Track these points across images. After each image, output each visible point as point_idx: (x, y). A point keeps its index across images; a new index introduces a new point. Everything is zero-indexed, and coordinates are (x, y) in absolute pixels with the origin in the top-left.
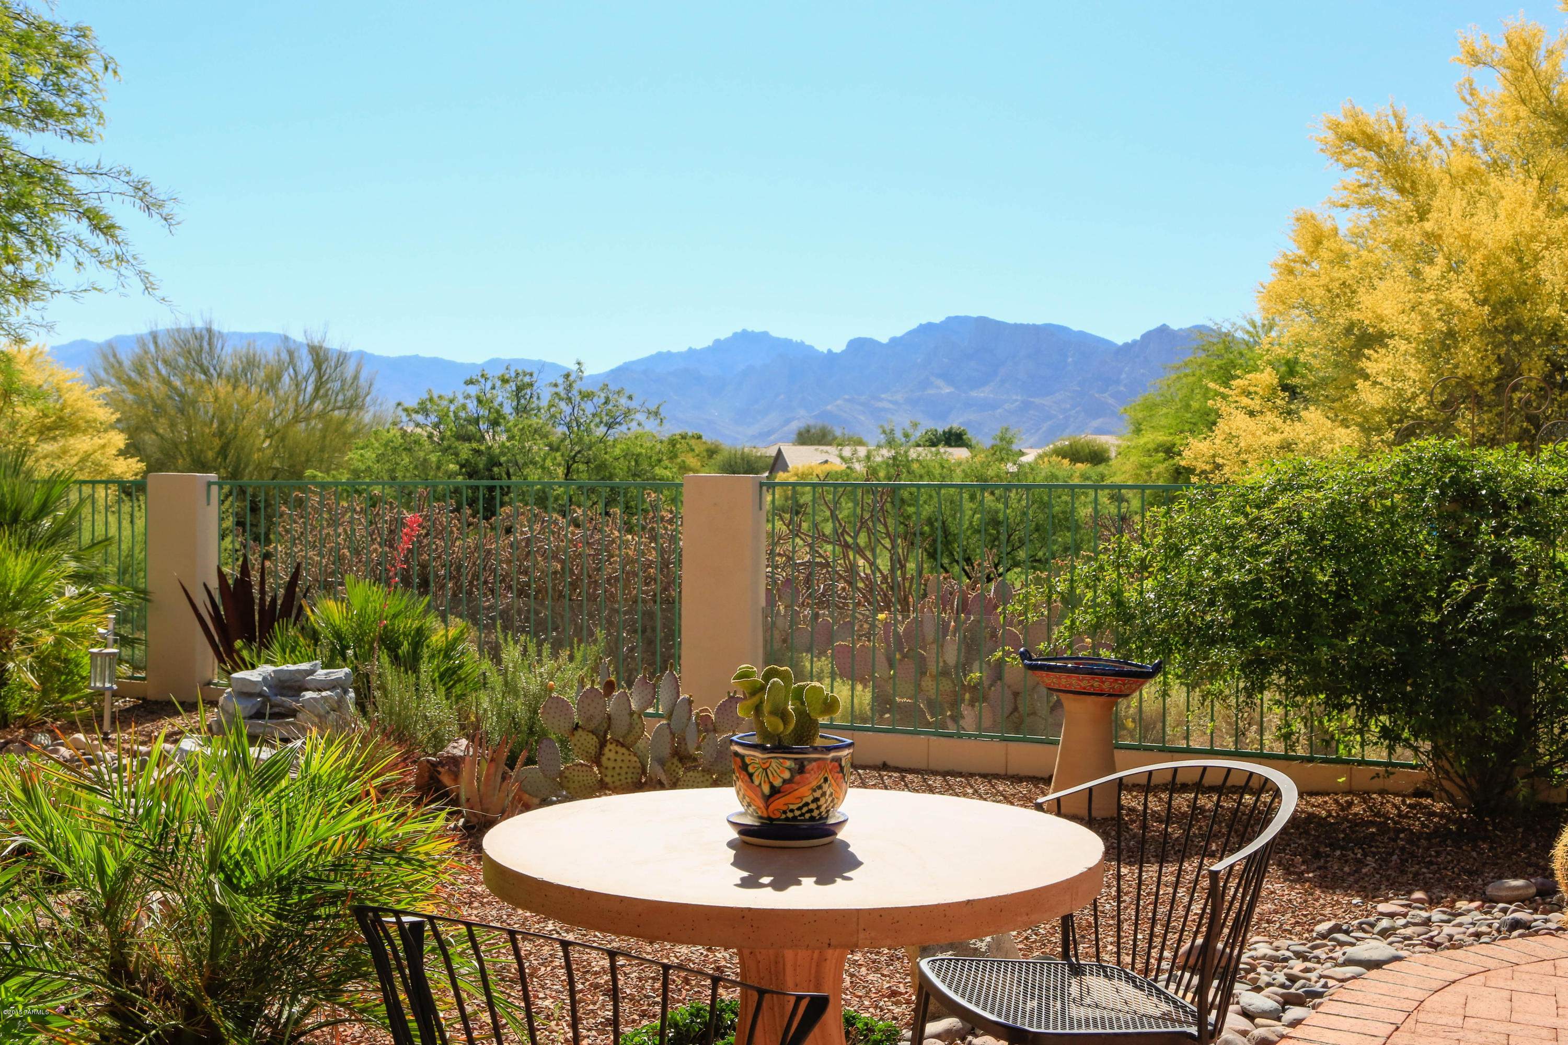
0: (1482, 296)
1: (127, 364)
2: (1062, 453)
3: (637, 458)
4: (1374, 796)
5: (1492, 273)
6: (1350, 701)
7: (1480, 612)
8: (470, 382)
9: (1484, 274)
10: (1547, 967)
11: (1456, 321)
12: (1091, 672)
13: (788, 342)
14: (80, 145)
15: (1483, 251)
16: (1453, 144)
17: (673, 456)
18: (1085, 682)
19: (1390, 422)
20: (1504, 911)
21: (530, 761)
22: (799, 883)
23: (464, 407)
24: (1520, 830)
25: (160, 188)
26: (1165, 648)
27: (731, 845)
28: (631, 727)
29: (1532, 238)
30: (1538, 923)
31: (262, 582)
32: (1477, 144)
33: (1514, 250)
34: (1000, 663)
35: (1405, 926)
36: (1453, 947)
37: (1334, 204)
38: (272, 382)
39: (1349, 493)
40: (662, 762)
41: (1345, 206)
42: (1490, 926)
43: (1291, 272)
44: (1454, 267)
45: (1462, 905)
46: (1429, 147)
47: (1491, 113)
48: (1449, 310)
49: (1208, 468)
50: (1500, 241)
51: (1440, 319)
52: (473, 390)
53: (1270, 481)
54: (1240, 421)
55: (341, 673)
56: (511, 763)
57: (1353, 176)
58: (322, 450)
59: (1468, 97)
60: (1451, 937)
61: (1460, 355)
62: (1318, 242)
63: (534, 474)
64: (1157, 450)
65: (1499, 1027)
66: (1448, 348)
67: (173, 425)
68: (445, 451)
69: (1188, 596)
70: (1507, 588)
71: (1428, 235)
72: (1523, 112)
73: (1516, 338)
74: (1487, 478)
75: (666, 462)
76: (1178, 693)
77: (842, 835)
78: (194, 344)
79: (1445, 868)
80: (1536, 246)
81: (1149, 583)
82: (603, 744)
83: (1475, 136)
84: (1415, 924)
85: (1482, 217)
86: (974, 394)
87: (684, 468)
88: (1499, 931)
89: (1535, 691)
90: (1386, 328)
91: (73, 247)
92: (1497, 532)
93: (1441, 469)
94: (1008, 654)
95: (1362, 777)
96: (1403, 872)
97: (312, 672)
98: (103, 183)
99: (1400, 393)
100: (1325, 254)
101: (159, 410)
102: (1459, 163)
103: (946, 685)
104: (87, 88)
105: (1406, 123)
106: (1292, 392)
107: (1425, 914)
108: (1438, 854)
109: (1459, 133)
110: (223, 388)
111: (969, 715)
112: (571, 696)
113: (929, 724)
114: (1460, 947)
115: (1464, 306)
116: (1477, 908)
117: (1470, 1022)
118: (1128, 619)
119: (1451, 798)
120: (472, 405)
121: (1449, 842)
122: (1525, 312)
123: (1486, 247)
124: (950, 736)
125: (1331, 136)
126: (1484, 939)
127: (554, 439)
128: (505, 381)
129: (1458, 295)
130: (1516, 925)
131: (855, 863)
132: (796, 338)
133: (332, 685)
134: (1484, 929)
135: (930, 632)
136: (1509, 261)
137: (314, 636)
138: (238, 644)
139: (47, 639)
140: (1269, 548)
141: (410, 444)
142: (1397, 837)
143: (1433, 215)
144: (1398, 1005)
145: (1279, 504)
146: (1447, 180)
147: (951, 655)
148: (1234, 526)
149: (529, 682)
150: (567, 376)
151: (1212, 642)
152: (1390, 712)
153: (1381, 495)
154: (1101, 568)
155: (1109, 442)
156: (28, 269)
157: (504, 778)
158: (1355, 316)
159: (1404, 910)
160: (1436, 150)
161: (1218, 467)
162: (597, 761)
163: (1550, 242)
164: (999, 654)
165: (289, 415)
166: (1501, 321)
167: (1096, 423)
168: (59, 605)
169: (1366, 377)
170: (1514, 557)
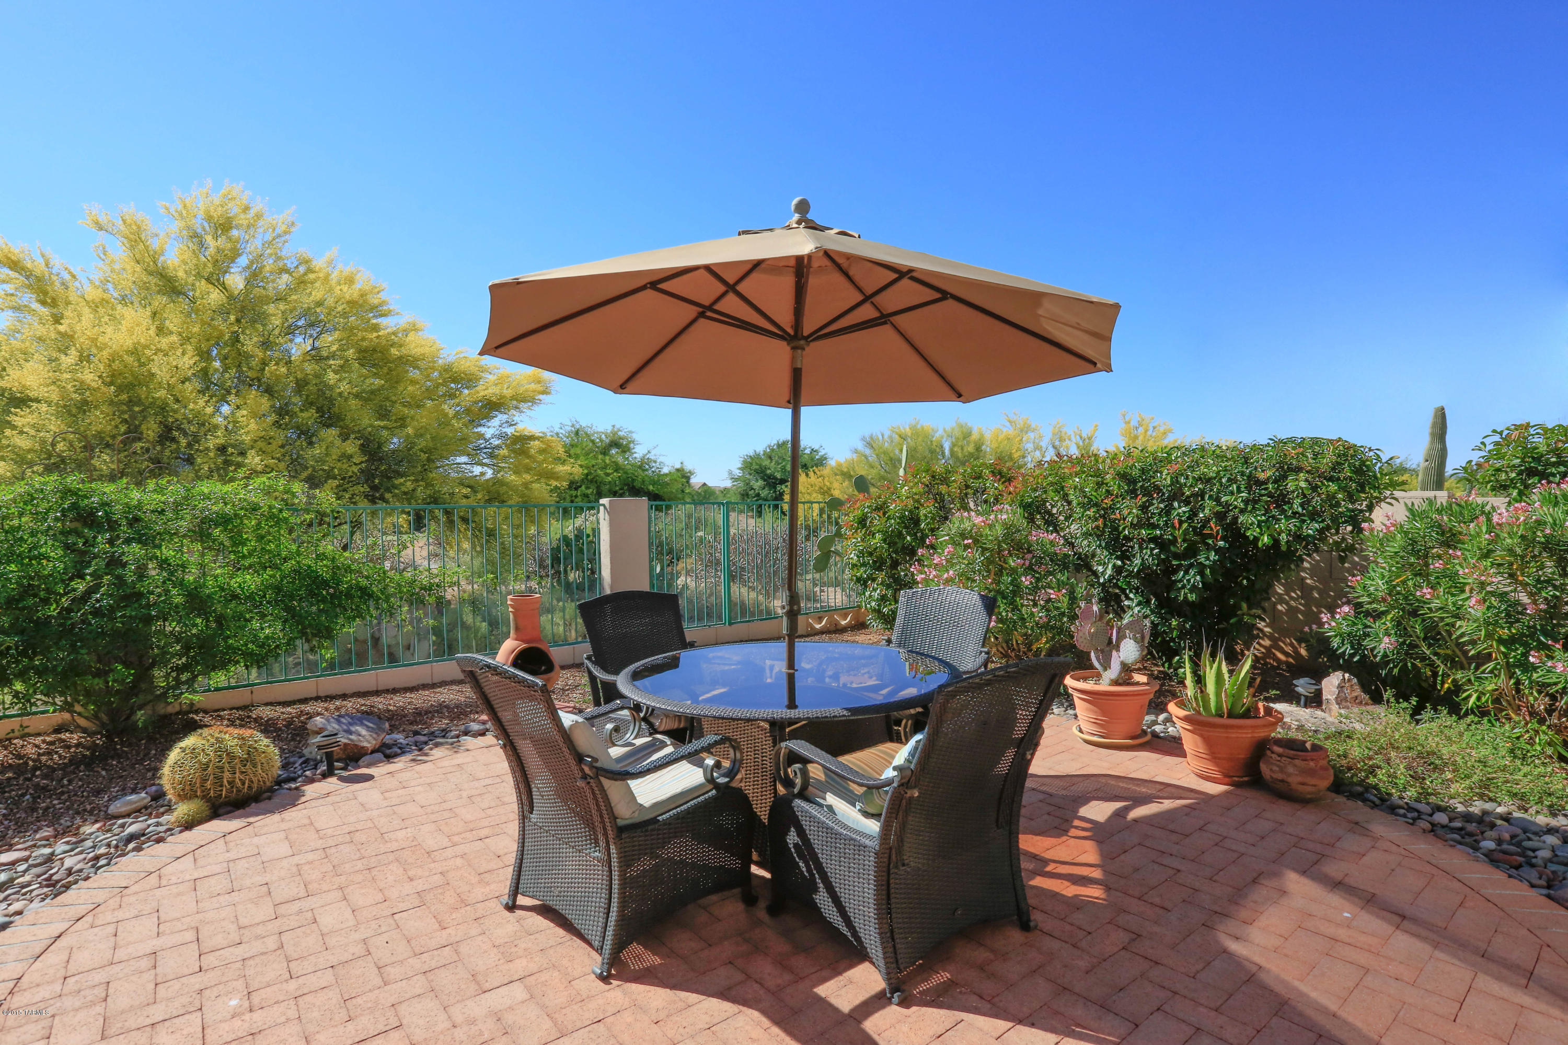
0: (108, 380)
4: (15, 741)
5: (116, 365)
7: (98, 601)
9: (110, 366)
10: (153, 879)
11: (88, 393)
15: (108, 350)
16: (90, 281)
20: (123, 826)
24: (143, 742)
29: (146, 347)
30: (151, 829)
32: (110, 285)
33: (134, 352)
35: (25, 871)
42: (108, 845)
44: (84, 358)
45: (88, 829)
46: (68, 279)
47: (117, 267)
48: (82, 387)
50: (122, 346)
51: (75, 392)
59: (102, 255)
60: (71, 870)
61: (92, 418)
65: (100, 975)
66: (85, 411)
70: (120, 581)
71: (63, 335)
72: (138, 268)
73: (136, 408)
74: (104, 504)
79: (75, 795)
80: (149, 352)
83: (108, 281)
84: (35, 866)
85: (108, 329)
88: (116, 847)
90: (32, 394)
92: (111, 542)
93: (61, 498)
96: (34, 810)
99: (42, 441)
102: (92, 293)
105: (52, 263)
107: (47, 851)
108: (70, 781)
109: (97, 277)
114: (78, 880)
115: (94, 385)
116: (98, 829)
119: (84, 730)
121: (82, 767)
122: (142, 392)
123: (111, 348)
126: (100, 862)
129: (89, 377)
130: (131, 838)
134: (102, 850)
136: (130, 360)
142: (34, 775)
143: (66, 321)
146: (81, 302)
159: (27, 853)
160: (73, 282)
163: (159, 350)
166: (124, 397)
169: (14, 427)
170: (125, 559)
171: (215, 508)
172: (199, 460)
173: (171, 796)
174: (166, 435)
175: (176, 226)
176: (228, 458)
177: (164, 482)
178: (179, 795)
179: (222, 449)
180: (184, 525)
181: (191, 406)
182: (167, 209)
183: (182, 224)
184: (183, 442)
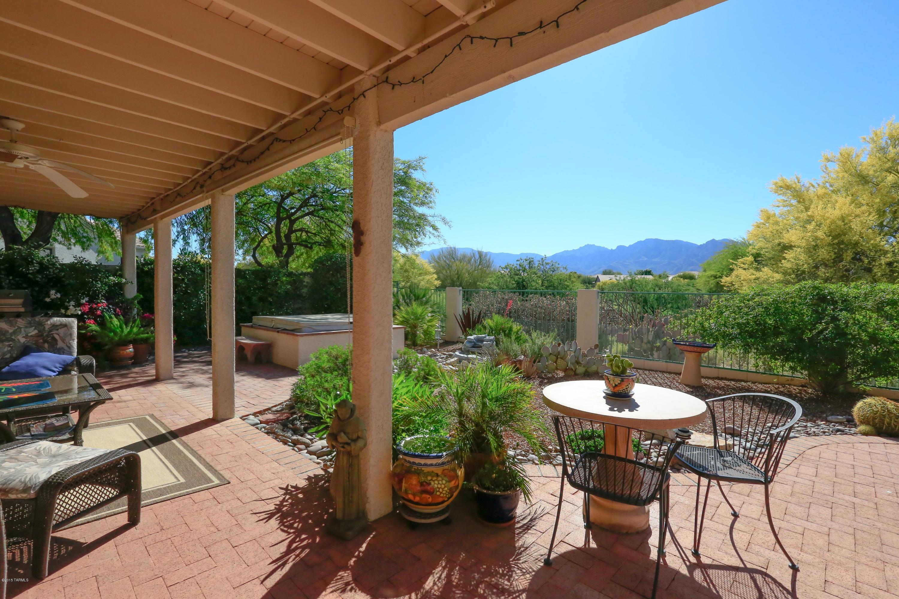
0: (829, 234)
1: (436, 257)
2: (681, 277)
3: (561, 280)
4: (787, 386)
5: (833, 227)
6: (778, 358)
7: (827, 334)
8: (518, 261)
9: (830, 227)
10: (850, 445)
11: (819, 242)
12: (694, 346)
13: (600, 247)
14: (431, 210)
15: (830, 220)
16: (819, 185)
17: (570, 279)
18: (691, 349)
19: (793, 272)
20: (834, 426)
21: (539, 362)
22: (624, 411)
23: (516, 267)
25: (448, 219)
26: (717, 339)
27: (604, 397)
28: (564, 355)
29: (849, 215)
30: (847, 431)
31: (473, 315)
32: (828, 185)
33: (843, 219)
34: (665, 341)
35: (798, 427)
36: (815, 435)
37: (774, 206)
38: (469, 261)
39: (779, 297)
40: (572, 364)
41: (779, 207)
42: (829, 430)
43: (759, 227)
44: (819, 225)
45: (819, 422)
46: (809, 187)
47: (834, 176)
48: (816, 239)
49: (730, 285)
50: (836, 216)
51: (813, 241)
52: (518, 263)
53: (752, 293)
54: (741, 271)
55: (492, 337)
56: (534, 362)
57: (782, 198)
58: (481, 277)
59: (825, 170)
60: (814, 432)
61: (820, 253)
62: (769, 218)
63: (534, 284)
64: (711, 277)
65: (832, 462)
66: (815, 250)
67: (446, 272)
68: (511, 278)
69: (725, 325)
70: (837, 327)
71: (809, 216)
72: (846, 175)
73: (842, 246)
74: (830, 293)
75: (568, 281)
76: (721, 352)
77: (633, 397)
78: (451, 252)
79: (812, 410)
80: (850, 218)
81: (712, 321)
82: (557, 358)
83: (827, 183)
84: (801, 427)
85: (830, 210)
86: (654, 260)
87: (573, 282)
88: (832, 431)
89: (847, 358)
90: (793, 244)
91: (428, 233)
92: (833, 310)
93: (813, 290)
94: (668, 339)
95: (783, 380)
97: (485, 337)
98: (435, 218)
99: (797, 264)
100: (771, 221)
101: (444, 268)
102: (821, 191)
103: (649, 346)
104: (432, 196)
105: (801, 180)
106: (759, 262)
107: (805, 424)
108: (809, 405)
109: (821, 182)
110: (458, 263)
111: (656, 354)
112: (548, 346)
113: (643, 356)
114: (818, 436)
115: (822, 237)
116: (824, 424)
117: (822, 460)
118: (705, 331)
119: (814, 388)
120: (518, 267)
122: (846, 239)
123: (831, 218)
124: (651, 360)
125: (774, 187)
126: (826, 434)
127: (538, 275)
128: (526, 260)
129: (820, 234)
130: (838, 430)
131: (638, 406)
132: (602, 246)
133: (490, 340)
134: (826, 430)
135: (644, 331)
136: (840, 223)
137: (485, 328)
138: (467, 329)
139: (425, 327)
140: (752, 312)
141: (503, 276)
143: (811, 210)
144: (796, 451)
145: (755, 300)
146: (816, 198)
147: (650, 338)
148: (740, 306)
149: (538, 342)
150: (542, 259)
151: (732, 339)
152: (792, 362)
153: (791, 297)
154: (697, 317)
155: (696, 273)
156: (419, 239)
157: (533, 366)
158: (782, 241)
160: (811, 188)
161: (733, 285)
162: (556, 362)
163: (856, 216)
164: (665, 339)
165: (473, 269)
166: (836, 241)
167: (691, 268)
168: (428, 318)
169: (785, 259)
170: (840, 318)
171: (888, 297)
172: (875, 271)
173: (857, 421)
174: (857, 258)
175: (869, 147)
176: (894, 269)
177: (859, 284)
178: (861, 422)
179: (890, 264)
180: (870, 304)
181: (872, 242)
182: (864, 139)
183: (872, 146)
184: (866, 261)
